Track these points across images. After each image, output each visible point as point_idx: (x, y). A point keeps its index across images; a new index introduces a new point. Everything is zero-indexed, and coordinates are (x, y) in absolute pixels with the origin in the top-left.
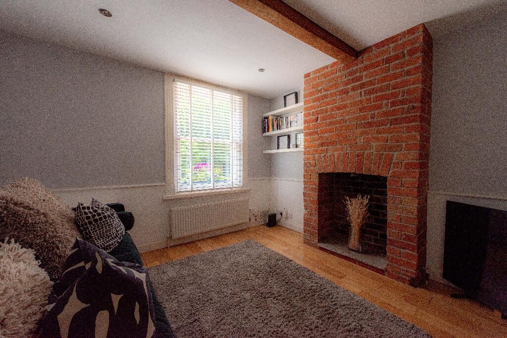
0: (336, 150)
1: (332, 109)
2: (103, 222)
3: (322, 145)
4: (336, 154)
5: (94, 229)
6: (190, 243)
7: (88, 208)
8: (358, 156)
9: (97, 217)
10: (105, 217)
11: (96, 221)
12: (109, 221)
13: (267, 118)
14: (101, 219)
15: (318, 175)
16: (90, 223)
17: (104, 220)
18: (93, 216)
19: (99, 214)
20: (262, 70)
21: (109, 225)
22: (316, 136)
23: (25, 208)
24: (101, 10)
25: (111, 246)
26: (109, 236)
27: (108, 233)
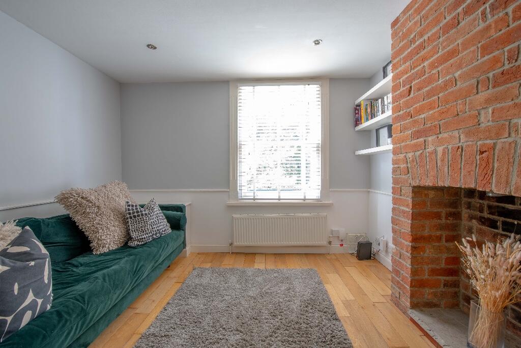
0: (440, 142)
1: (432, 66)
2: (140, 219)
3: (417, 134)
4: (440, 150)
5: (133, 223)
6: (249, 254)
7: (133, 206)
8: (482, 153)
9: (136, 214)
10: (142, 215)
11: (135, 217)
12: (145, 219)
13: (359, 105)
14: (138, 216)
15: (411, 189)
16: (131, 218)
17: (141, 217)
18: (133, 213)
19: (138, 212)
20: (317, 42)
21: (144, 222)
22: (409, 120)
23: (88, 201)
24: (148, 46)
25: (144, 240)
26: (143, 231)
27: (143, 229)
